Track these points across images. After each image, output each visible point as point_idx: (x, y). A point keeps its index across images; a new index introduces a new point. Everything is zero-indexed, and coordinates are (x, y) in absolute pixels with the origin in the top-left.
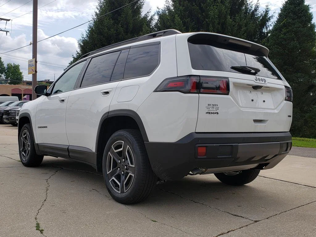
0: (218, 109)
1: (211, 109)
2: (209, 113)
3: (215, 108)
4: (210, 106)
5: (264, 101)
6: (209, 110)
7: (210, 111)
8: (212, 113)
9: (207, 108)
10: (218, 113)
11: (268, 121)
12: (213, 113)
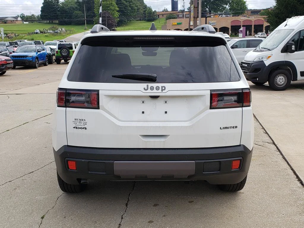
0: (86, 124)
1: (78, 124)
2: (77, 128)
3: (82, 123)
4: (77, 121)
5: (166, 112)
6: (76, 124)
7: (77, 126)
8: (79, 128)
9: (74, 122)
10: (86, 129)
11: (170, 136)
12: (81, 128)
